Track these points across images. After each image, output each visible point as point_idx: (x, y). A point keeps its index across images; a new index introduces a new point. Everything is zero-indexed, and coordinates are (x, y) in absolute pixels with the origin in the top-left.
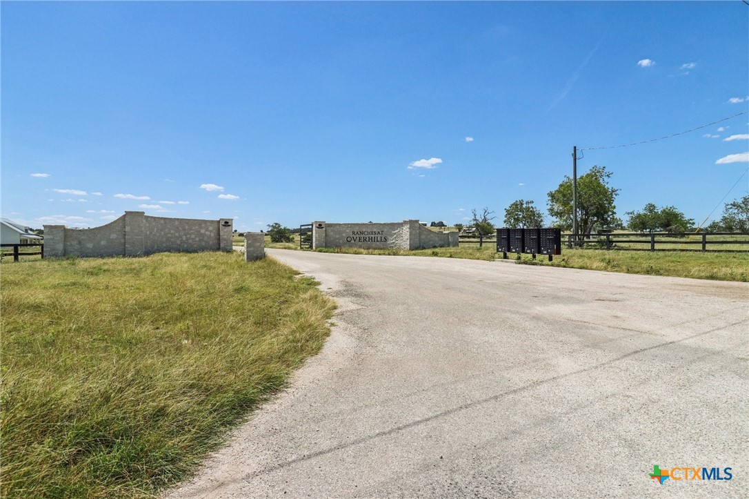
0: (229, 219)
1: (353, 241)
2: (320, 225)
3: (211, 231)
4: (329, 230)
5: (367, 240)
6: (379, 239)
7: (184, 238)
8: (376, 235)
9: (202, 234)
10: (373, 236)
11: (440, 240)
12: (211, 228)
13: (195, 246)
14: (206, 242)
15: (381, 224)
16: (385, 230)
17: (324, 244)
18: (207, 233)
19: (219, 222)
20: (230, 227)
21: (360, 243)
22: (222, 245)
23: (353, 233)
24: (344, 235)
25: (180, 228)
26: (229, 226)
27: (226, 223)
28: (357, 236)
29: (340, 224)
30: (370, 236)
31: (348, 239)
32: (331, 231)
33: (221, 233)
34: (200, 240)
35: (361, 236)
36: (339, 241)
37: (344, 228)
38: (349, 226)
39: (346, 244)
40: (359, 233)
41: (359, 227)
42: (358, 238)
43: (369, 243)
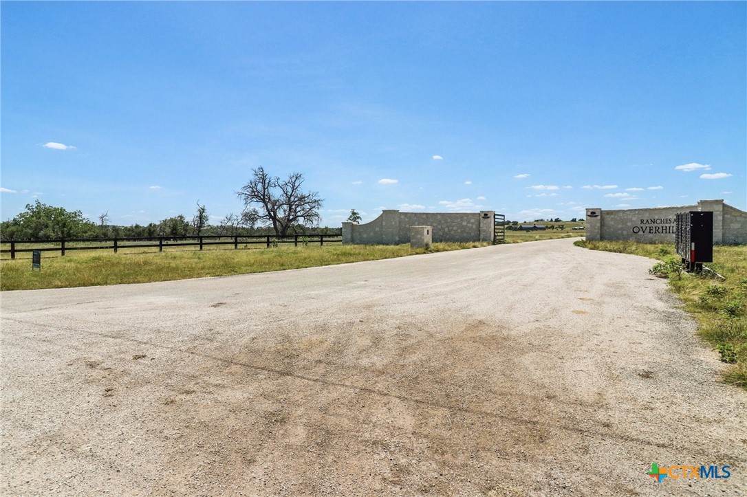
0: (488, 212)
1: (641, 233)
2: (593, 213)
3: (473, 223)
4: (608, 218)
5: (660, 230)
7: (446, 230)
8: (672, 225)
9: (464, 226)
10: (668, 225)
12: (472, 221)
13: (457, 237)
14: (468, 233)
15: (677, 208)
17: (598, 236)
18: (469, 225)
19: (479, 214)
20: (489, 219)
21: (651, 235)
22: (482, 236)
23: (642, 222)
24: (629, 224)
25: (443, 222)
26: (488, 217)
27: (486, 215)
28: (647, 225)
29: (624, 211)
30: (664, 225)
31: (635, 230)
32: (609, 219)
33: (482, 225)
34: (462, 231)
35: (653, 225)
36: (622, 232)
37: (629, 215)
38: (637, 212)
39: (632, 236)
40: (650, 221)
41: (650, 214)
42: (648, 228)
43: (662, 234)
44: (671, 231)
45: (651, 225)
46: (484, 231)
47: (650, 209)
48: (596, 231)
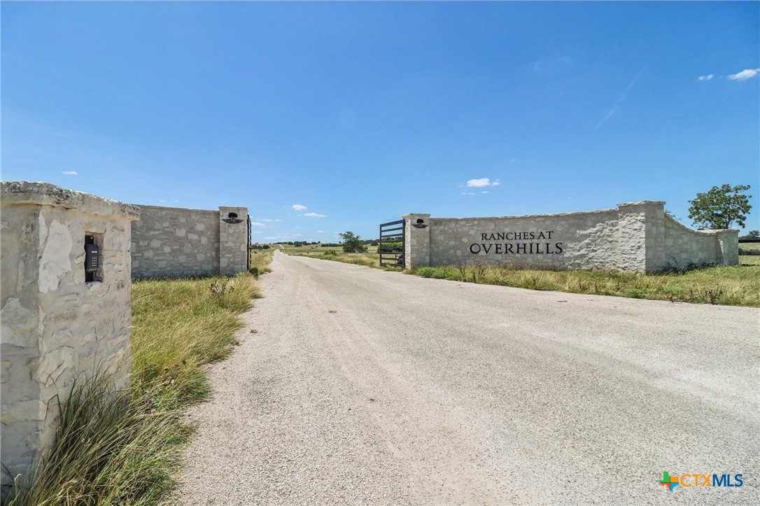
0: (238, 209)
2: (419, 221)
3: (201, 234)
4: (437, 230)
5: (515, 249)
6: (542, 248)
8: (535, 241)
9: (181, 238)
11: (701, 250)
12: (200, 227)
13: (162, 264)
14: (188, 255)
15: (546, 217)
16: (559, 229)
17: (427, 259)
18: (191, 236)
19: (218, 214)
20: (242, 227)
21: (499, 257)
22: (224, 262)
23: (484, 236)
24: (465, 240)
26: (238, 221)
27: (232, 215)
28: (493, 242)
30: (519, 241)
31: (473, 248)
32: (437, 232)
33: (223, 237)
34: (173, 251)
35: (501, 241)
36: (455, 252)
37: (465, 226)
38: (476, 222)
39: (468, 256)
40: (496, 236)
41: (495, 225)
42: (494, 247)
43: (518, 255)
44: (534, 250)
45: (498, 242)
46: (230, 250)
47: (497, 219)
48: (425, 250)
